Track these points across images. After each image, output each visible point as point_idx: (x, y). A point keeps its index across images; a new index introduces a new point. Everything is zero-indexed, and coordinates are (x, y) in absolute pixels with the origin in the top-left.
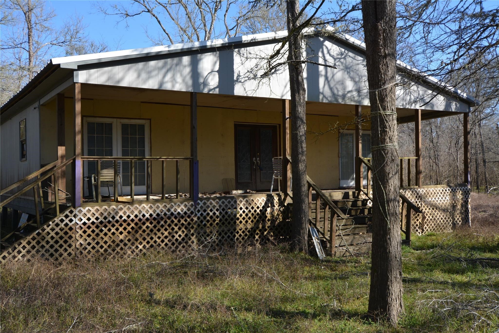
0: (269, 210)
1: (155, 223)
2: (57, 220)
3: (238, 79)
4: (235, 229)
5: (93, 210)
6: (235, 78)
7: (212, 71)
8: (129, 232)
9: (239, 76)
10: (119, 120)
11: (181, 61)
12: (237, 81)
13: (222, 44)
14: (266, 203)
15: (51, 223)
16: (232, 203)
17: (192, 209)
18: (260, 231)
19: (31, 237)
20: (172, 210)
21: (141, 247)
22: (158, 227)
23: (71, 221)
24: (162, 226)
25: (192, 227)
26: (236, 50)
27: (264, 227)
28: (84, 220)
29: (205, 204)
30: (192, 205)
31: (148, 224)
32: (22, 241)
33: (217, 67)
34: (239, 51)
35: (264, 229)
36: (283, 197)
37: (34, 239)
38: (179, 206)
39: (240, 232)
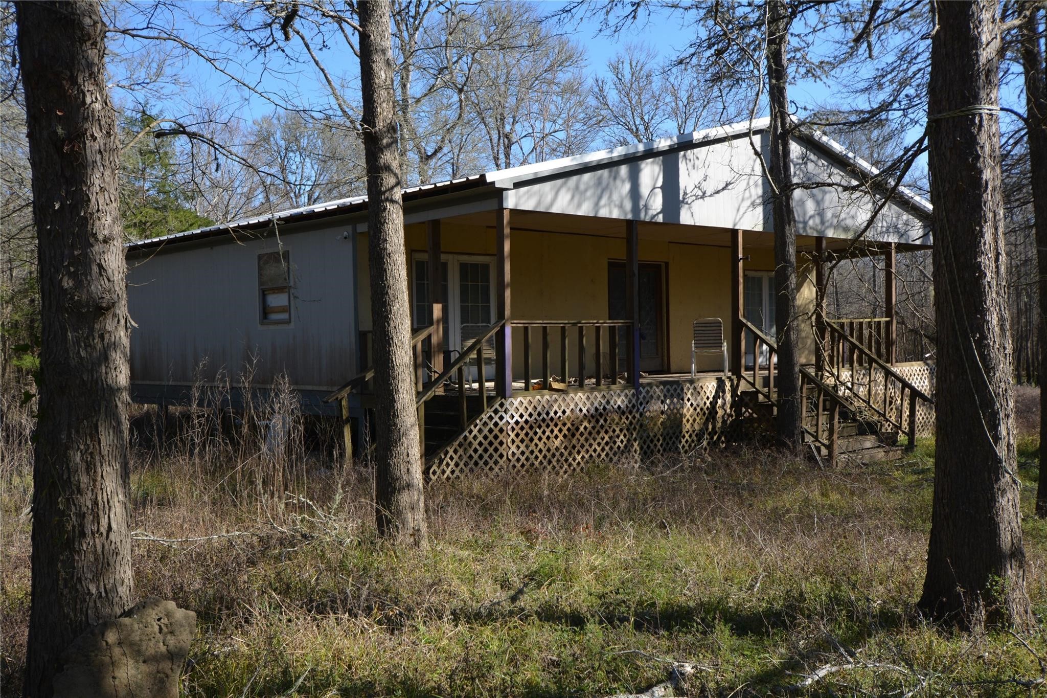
0: (720, 401)
1: (593, 421)
2: (485, 417)
3: (684, 199)
4: (681, 432)
5: (525, 403)
6: (681, 198)
7: (654, 188)
8: (565, 436)
9: (685, 194)
10: (456, 257)
11: (617, 173)
12: (683, 202)
13: (670, 146)
14: (717, 392)
15: (478, 421)
16: (678, 391)
17: (634, 401)
18: (709, 434)
19: (457, 443)
20: (612, 402)
21: (579, 458)
22: (598, 428)
23: (501, 418)
24: (602, 427)
25: (635, 429)
26: (682, 153)
27: (714, 427)
28: (517, 417)
29: (648, 392)
30: (633, 395)
31: (585, 423)
32: (448, 449)
33: (660, 183)
34: (684, 155)
35: (714, 431)
36: (735, 382)
37: (460, 445)
38: (619, 396)
39: (687, 436)
